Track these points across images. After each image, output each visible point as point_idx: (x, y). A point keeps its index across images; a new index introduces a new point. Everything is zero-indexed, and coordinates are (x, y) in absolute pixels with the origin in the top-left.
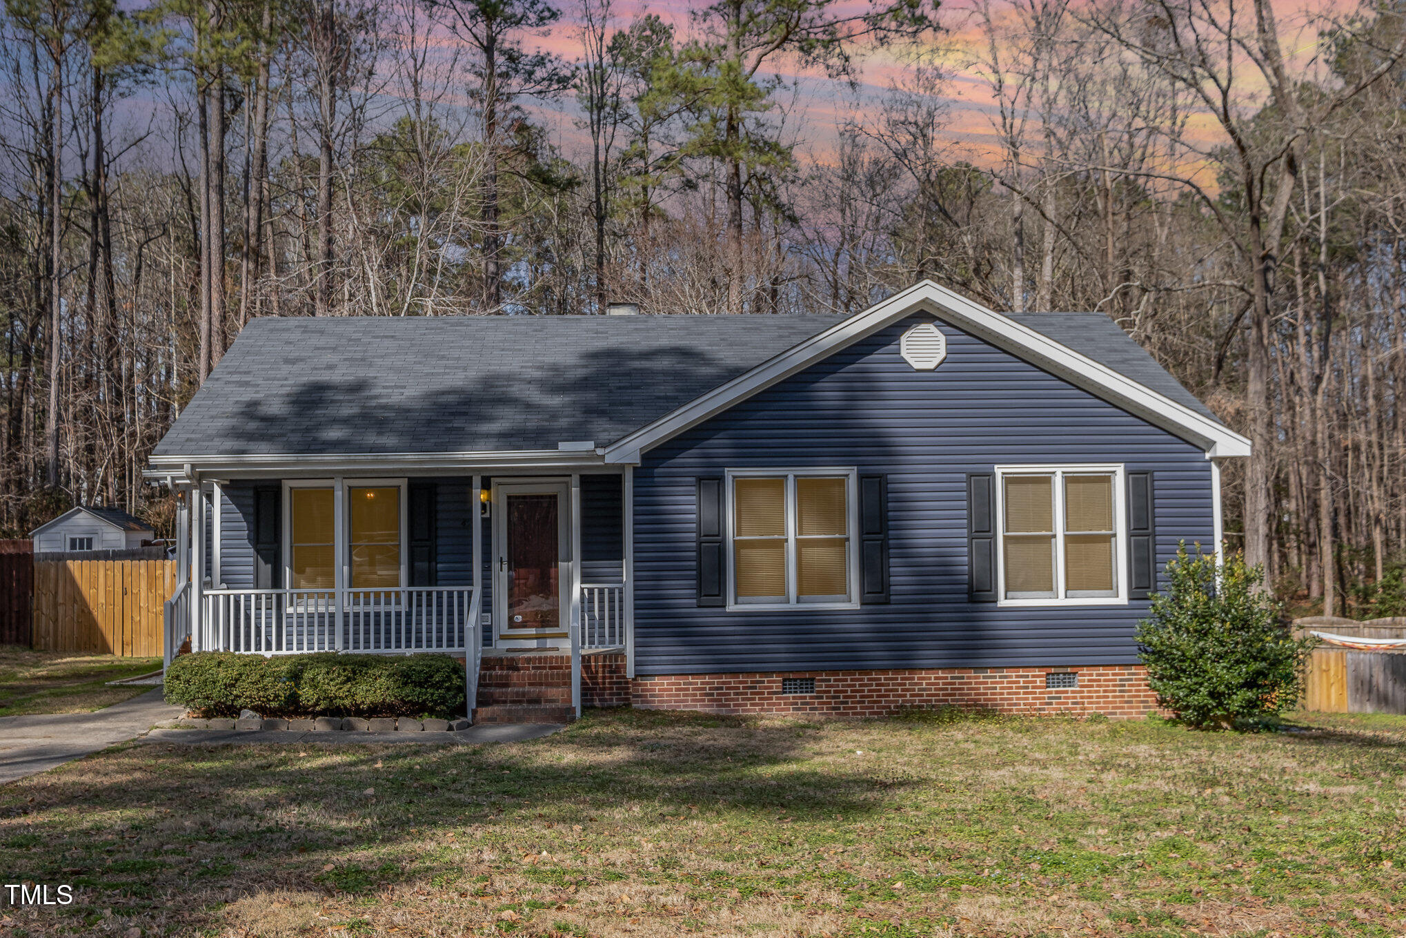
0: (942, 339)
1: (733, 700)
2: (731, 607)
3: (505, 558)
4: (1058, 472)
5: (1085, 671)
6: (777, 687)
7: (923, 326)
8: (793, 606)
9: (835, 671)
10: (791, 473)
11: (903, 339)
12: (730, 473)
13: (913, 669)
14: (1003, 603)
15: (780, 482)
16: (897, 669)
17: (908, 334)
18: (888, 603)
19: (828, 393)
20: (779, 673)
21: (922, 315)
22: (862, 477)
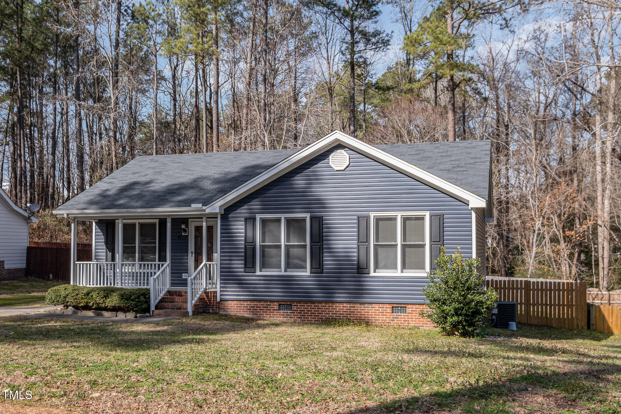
0: (347, 156)
1: (258, 312)
2: (258, 273)
3: (194, 252)
4: (399, 215)
5: (410, 306)
6: (276, 307)
7: (339, 151)
8: (283, 273)
9: (300, 302)
10: (283, 216)
11: (330, 157)
12: (258, 217)
13: (333, 302)
14: (372, 274)
15: (278, 220)
16: (326, 302)
17: (332, 154)
18: (322, 273)
19: (299, 181)
20: (277, 301)
21: (339, 146)
22: (312, 218)
